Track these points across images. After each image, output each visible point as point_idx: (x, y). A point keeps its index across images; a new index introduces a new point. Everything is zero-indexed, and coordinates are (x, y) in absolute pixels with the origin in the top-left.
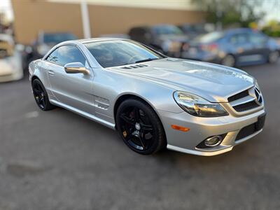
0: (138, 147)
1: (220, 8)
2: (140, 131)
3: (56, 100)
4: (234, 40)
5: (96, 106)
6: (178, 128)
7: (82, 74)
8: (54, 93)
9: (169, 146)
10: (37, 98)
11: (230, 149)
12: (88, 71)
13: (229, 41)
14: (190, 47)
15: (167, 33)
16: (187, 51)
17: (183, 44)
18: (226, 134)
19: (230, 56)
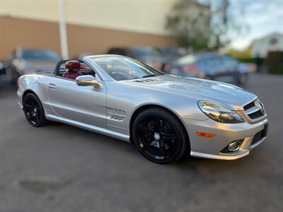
0: (157, 157)
1: (192, 35)
2: (159, 141)
3: (55, 115)
5: (109, 118)
6: (203, 134)
7: (92, 87)
8: (53, 106)
9: (192, 153)
10: (28, 114)
11: (248, 153)
12: (100, 84)
18: (243, 140)
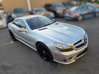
0: (44, 58)
2: (45, 53)
4: (82, 9)
5: (30, 43)
6: (56, 55)
9: (54, 60)
10: (12, 37)
11: (75, 61)
12: (27, 31)
13: (81, 10)
14: (66, 12)
15: (59, 6)
16: (65, 14)
17: (64, 11)
19: (81, 16)
